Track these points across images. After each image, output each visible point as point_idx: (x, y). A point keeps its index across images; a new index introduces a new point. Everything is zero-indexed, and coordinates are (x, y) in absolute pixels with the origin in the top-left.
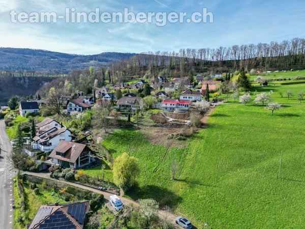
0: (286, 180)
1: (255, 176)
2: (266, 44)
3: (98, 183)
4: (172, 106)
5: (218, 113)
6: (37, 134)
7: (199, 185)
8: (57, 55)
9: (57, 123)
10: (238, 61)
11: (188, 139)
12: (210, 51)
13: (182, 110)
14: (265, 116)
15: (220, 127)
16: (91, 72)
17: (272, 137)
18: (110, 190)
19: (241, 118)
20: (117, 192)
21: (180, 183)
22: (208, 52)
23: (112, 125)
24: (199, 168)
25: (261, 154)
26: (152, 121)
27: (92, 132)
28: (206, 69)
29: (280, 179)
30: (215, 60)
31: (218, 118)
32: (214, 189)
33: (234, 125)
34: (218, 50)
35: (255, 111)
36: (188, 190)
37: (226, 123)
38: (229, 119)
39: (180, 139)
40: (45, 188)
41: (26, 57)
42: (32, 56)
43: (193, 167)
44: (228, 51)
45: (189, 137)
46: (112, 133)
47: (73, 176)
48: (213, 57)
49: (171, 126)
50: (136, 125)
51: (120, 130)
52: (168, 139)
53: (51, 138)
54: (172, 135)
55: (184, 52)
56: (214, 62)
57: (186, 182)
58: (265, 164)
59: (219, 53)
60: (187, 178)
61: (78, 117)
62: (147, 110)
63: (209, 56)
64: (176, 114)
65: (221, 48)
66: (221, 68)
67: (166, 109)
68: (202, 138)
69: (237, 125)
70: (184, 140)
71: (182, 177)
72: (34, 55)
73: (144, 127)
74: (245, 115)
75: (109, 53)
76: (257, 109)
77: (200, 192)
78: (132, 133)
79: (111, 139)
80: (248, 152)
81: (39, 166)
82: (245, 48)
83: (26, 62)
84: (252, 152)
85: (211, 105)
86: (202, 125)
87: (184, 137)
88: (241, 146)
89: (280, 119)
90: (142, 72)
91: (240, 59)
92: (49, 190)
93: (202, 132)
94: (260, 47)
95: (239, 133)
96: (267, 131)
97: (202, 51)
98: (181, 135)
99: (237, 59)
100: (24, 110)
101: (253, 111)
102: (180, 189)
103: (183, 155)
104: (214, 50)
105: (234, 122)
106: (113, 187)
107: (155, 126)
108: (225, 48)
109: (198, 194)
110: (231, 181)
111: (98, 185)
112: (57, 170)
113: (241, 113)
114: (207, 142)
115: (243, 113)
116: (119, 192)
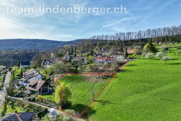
0: (167, 101)
1: (146, 98)
2: (168, 28)
3: (48, 102)
4: (103, 61)
5: (131, 64)
6: (23, 76)
7: (108, 104)
8: (51, 42)
9: (36, 71)
10: (151, 39)
11: (109, 78)
12: (134, 33)
13: (109, 63)
14: (160, 65)
15: (130, 71)
16: (65, 48)
17: (162, 76)
18: (53, 106)
19: (144, 66)
20: (57, 107)
21: (97, 102)
22: (133, 34)
23: (66, 72)
24: (111, 94)
25: (152, 85)
26: (90, 69)
27: (54, 76)
28: (132, 44)
29: (162, 100)
30: (137, 38)
31: (130, 66)
32: (117, 106)
33: (139, 70)
34: (139, 32)
35: (155, 62)
36: (100, 107)
37: (134, 69)
38: (137, 67)
39: (103, 78)
40: (18, 105)
41: (36, 43)
42: (39, 43)
43: (107, 94)
44: (145, 33)
45: (109, 77)
46: (65, 76)
47: (35, 98)
48: (136, 37)
49: (100, 71)
50: (80, 72)
51: (70, 75)
52: (97, 78)
53: (29, 78)
54: (100, 76)
55: (118, 35)
56: (136, 40)
57: (101, 102)
58: (154, 91)
59: (139, 34)
60: (101, 100)
61: (48, 68)
62: (89, 64)
63: (133, 36)
64: (105, 65)
65: (140, 31)
66: (141, 43)
67: (100, 62)
68: (117, 77)
69: (141, 70)
70: (106, 79)
71: (99, 99)
72: (40, 42)
73: (84, 73)
74: (148, 65)
75: (79, 39)
76: (156, 61)
77: (107, 107)
78: (77, 76)
79: (64, 80)
80: (144, 84)
81: (19, 93)
82: (155, 30)
83: (36, 46)
84: (147, 85)
85: (128, 60)
86: (119, 71)
87: (106, 77)
88: (141, 81)
89: (170, 66)
90: (94, 47)
91: (153, 37)
92: (20, 106)
93: (118, 74)
94: (164, 29)
95: (142, 74)
96: (160, 73)
97: (129, 34)
98: (105, 76)
99: (151, 37)
100: (22, 66)
101: (154, 62)
102: (96, 106)
103: (103, 87)
104: (136, 33)
105: (140, 69)
106: (56, 105)
107: (91, 72)
108: (143, 31)
109: (106, 108)
110: (129, 101)
111: (48, 104)
112: (27, 96)
113: (145, 64)
114: (119, 79)
115: (147, 64)
116: (58, 108)
